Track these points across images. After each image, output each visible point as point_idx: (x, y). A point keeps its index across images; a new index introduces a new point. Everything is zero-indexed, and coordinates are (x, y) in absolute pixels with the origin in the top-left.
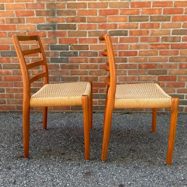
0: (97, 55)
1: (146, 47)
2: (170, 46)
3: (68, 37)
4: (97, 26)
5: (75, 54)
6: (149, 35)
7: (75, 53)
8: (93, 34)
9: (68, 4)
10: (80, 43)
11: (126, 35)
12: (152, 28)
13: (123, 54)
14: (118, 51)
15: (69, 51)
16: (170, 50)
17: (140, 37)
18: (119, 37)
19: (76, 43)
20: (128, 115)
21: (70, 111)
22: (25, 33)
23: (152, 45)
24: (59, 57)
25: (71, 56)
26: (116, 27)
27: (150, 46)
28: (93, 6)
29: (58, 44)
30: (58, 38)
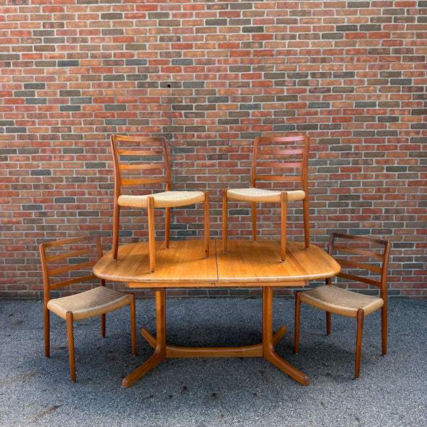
0: (217, 234)
1: (269, 226)
2: (294, 226)
3: (186, 216)
4: (217, 205)
5: (194, 233)
6: (271, 215)
7: (193, 231)
8: (213, 213)
9: (187, 184)
10: (199, 221)
11: (248, 214)
12: (274, 207)
13: (245, 233)
14: (240, 230)
15: (188, 230)
16: (294, 229)
17: (261, 216)
18: (240, 216)
19: (195, 221)
20: (253, 300)
21: (187, 296)
22: (141, 212)
23: (275, 224)
24: (176, 236)
25: (189, 235)
26: (237, 207)
27: (272, 226)
28: (212, 186)
29: (175, 223)
30: (175, 218)
